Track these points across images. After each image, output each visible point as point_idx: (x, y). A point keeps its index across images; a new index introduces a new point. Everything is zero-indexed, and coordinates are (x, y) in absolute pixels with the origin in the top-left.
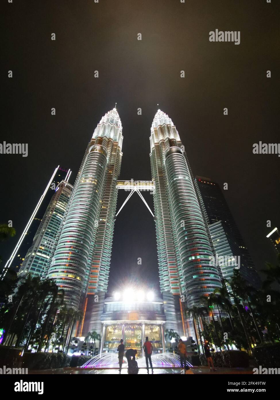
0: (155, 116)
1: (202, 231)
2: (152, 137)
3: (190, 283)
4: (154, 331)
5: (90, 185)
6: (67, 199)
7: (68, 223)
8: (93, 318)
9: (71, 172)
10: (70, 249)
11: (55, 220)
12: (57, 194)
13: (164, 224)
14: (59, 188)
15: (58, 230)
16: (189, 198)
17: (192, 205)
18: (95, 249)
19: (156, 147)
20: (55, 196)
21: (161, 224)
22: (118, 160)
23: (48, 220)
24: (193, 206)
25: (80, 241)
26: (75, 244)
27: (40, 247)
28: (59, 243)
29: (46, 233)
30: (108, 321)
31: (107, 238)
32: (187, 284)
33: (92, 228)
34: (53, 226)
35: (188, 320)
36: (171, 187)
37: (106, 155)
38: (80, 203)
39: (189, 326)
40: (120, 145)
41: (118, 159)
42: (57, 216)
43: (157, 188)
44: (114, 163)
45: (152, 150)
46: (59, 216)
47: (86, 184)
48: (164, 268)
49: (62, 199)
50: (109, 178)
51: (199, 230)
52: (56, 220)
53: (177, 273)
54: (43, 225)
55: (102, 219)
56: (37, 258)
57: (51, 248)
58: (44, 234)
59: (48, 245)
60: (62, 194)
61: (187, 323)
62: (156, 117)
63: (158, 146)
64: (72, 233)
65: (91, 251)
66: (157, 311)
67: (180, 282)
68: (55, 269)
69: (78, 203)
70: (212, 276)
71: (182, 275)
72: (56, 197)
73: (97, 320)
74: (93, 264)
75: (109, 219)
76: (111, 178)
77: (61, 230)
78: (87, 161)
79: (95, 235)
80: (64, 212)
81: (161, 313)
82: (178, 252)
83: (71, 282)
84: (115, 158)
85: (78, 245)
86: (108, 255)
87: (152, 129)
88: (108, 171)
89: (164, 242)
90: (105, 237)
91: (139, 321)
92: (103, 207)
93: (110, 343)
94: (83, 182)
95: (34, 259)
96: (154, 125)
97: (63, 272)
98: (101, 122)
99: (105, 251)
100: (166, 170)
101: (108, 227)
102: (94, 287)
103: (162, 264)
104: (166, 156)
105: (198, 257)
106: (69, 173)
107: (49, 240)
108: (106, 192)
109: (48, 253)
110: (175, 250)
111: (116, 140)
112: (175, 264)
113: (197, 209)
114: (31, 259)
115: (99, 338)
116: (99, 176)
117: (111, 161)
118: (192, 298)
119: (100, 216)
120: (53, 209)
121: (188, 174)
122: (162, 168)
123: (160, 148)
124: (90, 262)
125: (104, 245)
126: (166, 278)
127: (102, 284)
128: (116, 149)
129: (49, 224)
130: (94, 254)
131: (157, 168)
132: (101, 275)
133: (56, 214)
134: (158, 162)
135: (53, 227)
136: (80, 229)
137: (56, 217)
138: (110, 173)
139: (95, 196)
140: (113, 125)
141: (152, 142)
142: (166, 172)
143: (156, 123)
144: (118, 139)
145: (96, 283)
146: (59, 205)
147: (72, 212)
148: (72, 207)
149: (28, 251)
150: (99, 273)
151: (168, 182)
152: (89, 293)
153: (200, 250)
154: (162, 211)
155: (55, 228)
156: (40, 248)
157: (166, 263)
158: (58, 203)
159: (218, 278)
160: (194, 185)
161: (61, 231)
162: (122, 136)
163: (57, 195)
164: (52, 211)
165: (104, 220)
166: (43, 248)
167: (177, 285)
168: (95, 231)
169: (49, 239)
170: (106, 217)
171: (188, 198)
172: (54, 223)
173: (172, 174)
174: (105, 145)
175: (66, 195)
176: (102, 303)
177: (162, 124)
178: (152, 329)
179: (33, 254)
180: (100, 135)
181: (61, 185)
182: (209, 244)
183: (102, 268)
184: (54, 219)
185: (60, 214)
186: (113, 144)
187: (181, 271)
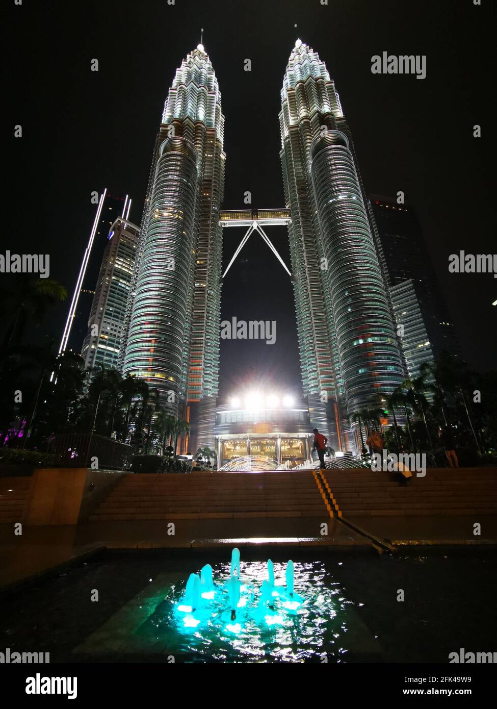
0: (290, 59)
1: (379, 296)
2: (283, 114)
3: (353, 381)
4: (293, 447)
5: (171, 221)
6: (132, 252)
7: (141, 293)
8: (201, 433)
9: (131, 200)
10: (152, 335)
11: (117, 291)
12: (113, 243)
13: (309, 287)
14: (113, 232)
15: (125, 307)
16: (357, 237)
17: (362, 251)
18: (193, 335)
19: (292, 134)
20: (110, 247)
21: (304, 288)
22: (218, 169)
23: (106, 292)
24: (365, 251)
25: (167, 322)
26: (158, 327)
27: (102, 335)
28: (131, 327)
29: (106, 313)
30: (225, 436)
31: (210, 315)
32: (348, 382)
33: (184, 299)
34: (116, 300)
35: (346, 432)
36: (324, 218)
37: (195, 159)
38: (156, 257)
39: (347, 438)
40: (220, 136)
41: (217, 166)
42: (120, 284)
43: (296, 222)
44: (211, 177)
45: (284, 144)
46: (123, 283)
47: (163, 221)
48: (310, 359)
49: (123, 253)
50: (204, 207)
51: (372, 295)
52: (119, 290)
53: (331, 368)
54: (98, 300)
55: (198, 284)
56: (99, 352)
57: (118, 337)
58: (104, 315)
59: (114, 333)
60: (121, 244)
61: (344, 435)
62: (293, 62)
63: (297, 133)
64: (151, 309)
65: (187, 338)
66: (299, 421)
67: (335, 380)
68: (133, 366)
69: (154, 257)
70: (391, 369)
71: (339, 369)
72: (112, 249)
73: (207, 434)
74: (191, 358)
75: (211, 283)
76: (209, 207)
77: (130, 306)
78: (159, 174)
79: (189, 311)
80: (130, 276)
81: (305, 423)
82: (335, 334)
83: (162, 384)
84: (212, 165)
85: (164, 328)
86: (214, 343)
87: (284, 94)
88: (201, 193)
89: (310, 318)
90: (208, 315)
91: (272, 435)
92: (198, 262)
93: (229, 461)
94: (156, 216)
95: (96, 355)
96: (287, 81)
97: (146, 370)
98: (175, 82)
99: (209, 337)
100: (313, 183)
101: (211, 297)
102: (197, 391)
103: (306, 355)
104: (314, 154)
105: (370, 340)
106: (128, 203)
107: (113, 325)
108: (202, 235)
109: (115, 344)
110: (328, 331)
111: (210, 125)
112: (329, 354)
113: (372, 256)
114: (91, 355)
115: (214, 456)
116: (187, 203)
117: (204, 173)
118: (355, 401)
119: (195, 279)
120: (110, 271)
121: (357, 189)
122: (304, 180)
123: (301, 136)
124: (186, 355)
125: (207, 327)
126: (312, 376)
127: (209, 387)
128: (213, 144)
129: (108, 297)
130: (192, 341)
131: (295, 181)
132: (206, 374)
133: (118, 281)
134: (296, 168)
135: (116, 303)
136: (164, 302)
137: (117, 285)
138: (206, 197)
139: (182, 243)
140: (202, 88)
141: (284, 125)
142: (314, 188)
143: (292, 77)
144: (213, 122)
145: (199, 385)
146: (120, 264)
147: (145, 273)
148: (145, 264)
149: (84, 342)
150: (202, 371)
151: (316, 208)
152: (192, 400)
153: (374, 329)
154: (306, 264)
155: (120, 305)
156: (101, 338)
157: (313, 353)
158: (118, 260)
159: (401, 371)
160: (367, 212)
161: (132, 307)
162: (223, 116)
163: (113, 246)
164: (110, 276)
165: (202, 284)
166: (106, 337)
167: (331, 385)
168: (189, 304)
169: (113, 322)
170: (205, 280)
171: (355, 237)
172: (116, 296)
173: (325, 191)
174: (189, 137)
175: (129, 246)
176: (213, 412)
177: (305, 78)
178: (291, 444)
179: (93, 347)
180: (177, 116)
181: (116, 227)
182: (390, 317)
183: (206, 363)
184: (116, 288)
185: (124, 279)
186: (205, 133)
187: (339, 364)
